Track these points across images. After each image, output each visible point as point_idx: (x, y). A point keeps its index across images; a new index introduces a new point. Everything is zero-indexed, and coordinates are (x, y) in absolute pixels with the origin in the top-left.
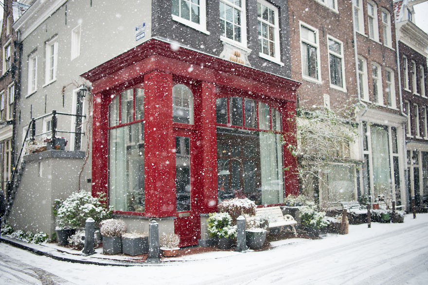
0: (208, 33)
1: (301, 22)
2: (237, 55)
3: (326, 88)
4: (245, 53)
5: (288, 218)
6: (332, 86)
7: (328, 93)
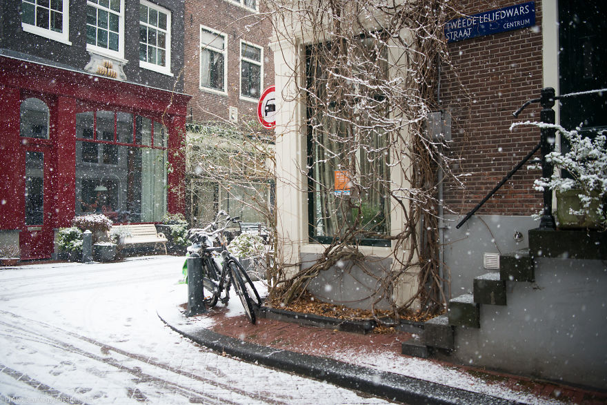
0: (70, 44)
1: (202, 26)
2: (108, 67)
3: (234, 100)
4: (119, 63)
5: (161, 236)
6: (242, 97)
7: (234, 105)
